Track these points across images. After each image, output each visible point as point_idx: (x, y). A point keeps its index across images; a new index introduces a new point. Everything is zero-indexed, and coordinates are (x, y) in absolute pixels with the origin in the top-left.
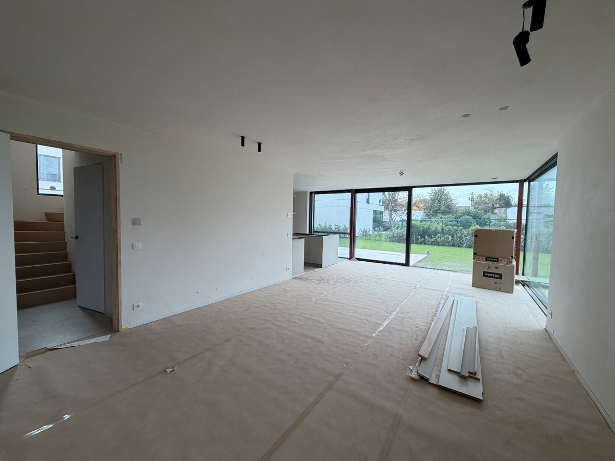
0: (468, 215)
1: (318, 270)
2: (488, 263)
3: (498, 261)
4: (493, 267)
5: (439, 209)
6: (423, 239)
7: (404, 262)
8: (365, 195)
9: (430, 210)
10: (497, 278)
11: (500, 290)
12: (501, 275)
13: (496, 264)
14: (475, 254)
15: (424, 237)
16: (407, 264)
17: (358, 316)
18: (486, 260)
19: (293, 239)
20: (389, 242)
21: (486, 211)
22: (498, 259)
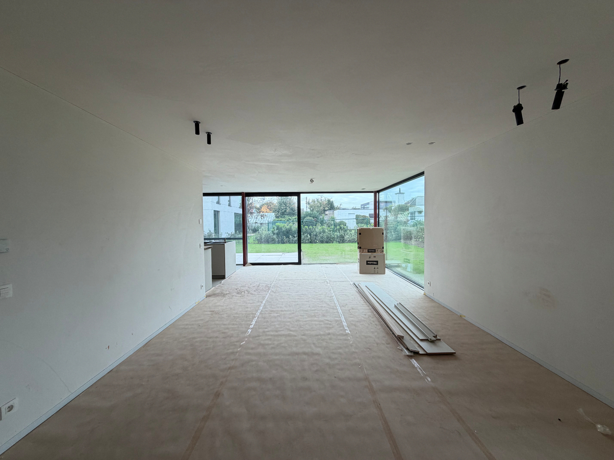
0: (310, 216)
1: (223, 281)
2: (370, 253)
3: (375, 252)
4: (372, 257)
5: (285, 211)
6: (287, 239)
7: (297, 261)
8: (227, 198)
9: (278, 212)
10: (375, 264)
11: (378, 273)
12: (377, 262)
13: (374, 254)
14: (360, 248)
15: (289, 237)
16: (299, 263)
17: (316, 319)
18: (368, 252)
19: (205, 249)
20: (258, 243)
21: (321, 214)
22: (375, 250)
